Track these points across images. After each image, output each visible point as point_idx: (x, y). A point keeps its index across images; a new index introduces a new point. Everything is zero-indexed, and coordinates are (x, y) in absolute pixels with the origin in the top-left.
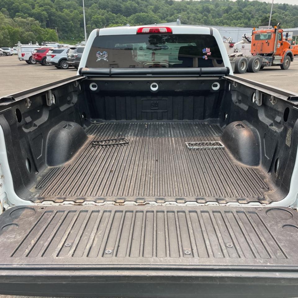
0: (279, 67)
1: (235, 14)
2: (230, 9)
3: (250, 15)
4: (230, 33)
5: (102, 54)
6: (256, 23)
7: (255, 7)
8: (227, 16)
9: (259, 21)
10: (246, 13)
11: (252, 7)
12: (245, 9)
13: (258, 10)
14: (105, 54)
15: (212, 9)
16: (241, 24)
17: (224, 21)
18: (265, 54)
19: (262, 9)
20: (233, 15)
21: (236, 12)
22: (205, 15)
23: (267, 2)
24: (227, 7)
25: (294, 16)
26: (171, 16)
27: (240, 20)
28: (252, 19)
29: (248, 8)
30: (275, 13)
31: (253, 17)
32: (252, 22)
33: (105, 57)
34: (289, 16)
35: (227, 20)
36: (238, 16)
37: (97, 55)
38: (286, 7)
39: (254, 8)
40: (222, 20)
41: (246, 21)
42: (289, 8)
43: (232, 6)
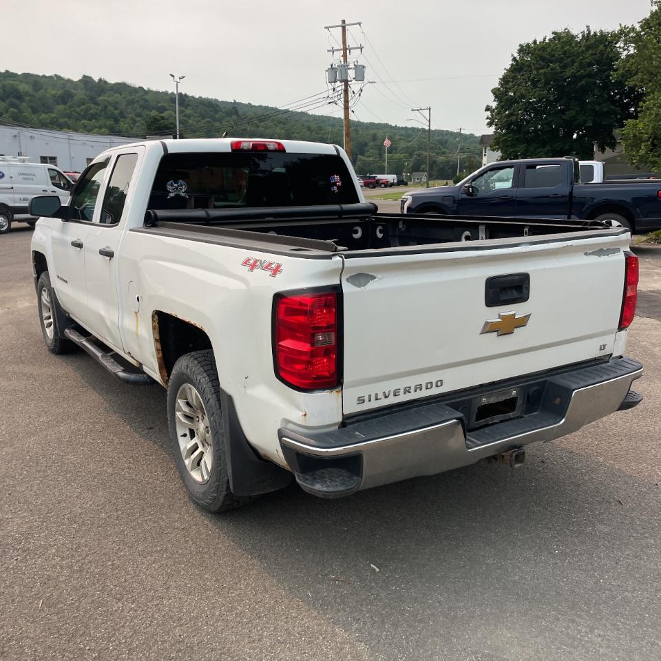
1: (82, 107)
2: (71, 96)
3: (117, 112)
6: (131, 128)
7: (123, 96)
8: (66, 110)
9: (137, 124)
10: (106, 107)
11: (118, 95)
12: (102, 98)
13: (131, 103)
15: (27, 93)
16: (100, 128)
17: (62, 120)
19: (138, 101)
20: (78, 109)
21: (84, 104)
22: (13, 105)
23: (146, 89)
24: (61, 91)
25: (204, 119)
27: (98, 120)
28: (123, 119)
29: (109, 97)
30: (166, 110)
31: (122, 115)
32: (123, 125)
34: (195, 117)
35: (66, 119)
36: (91, 111)
38: (184, 100)
39: (123, 98)
40: (55, 117)
41: (110, 122)
42: (191, 103)
43: (73, 91)
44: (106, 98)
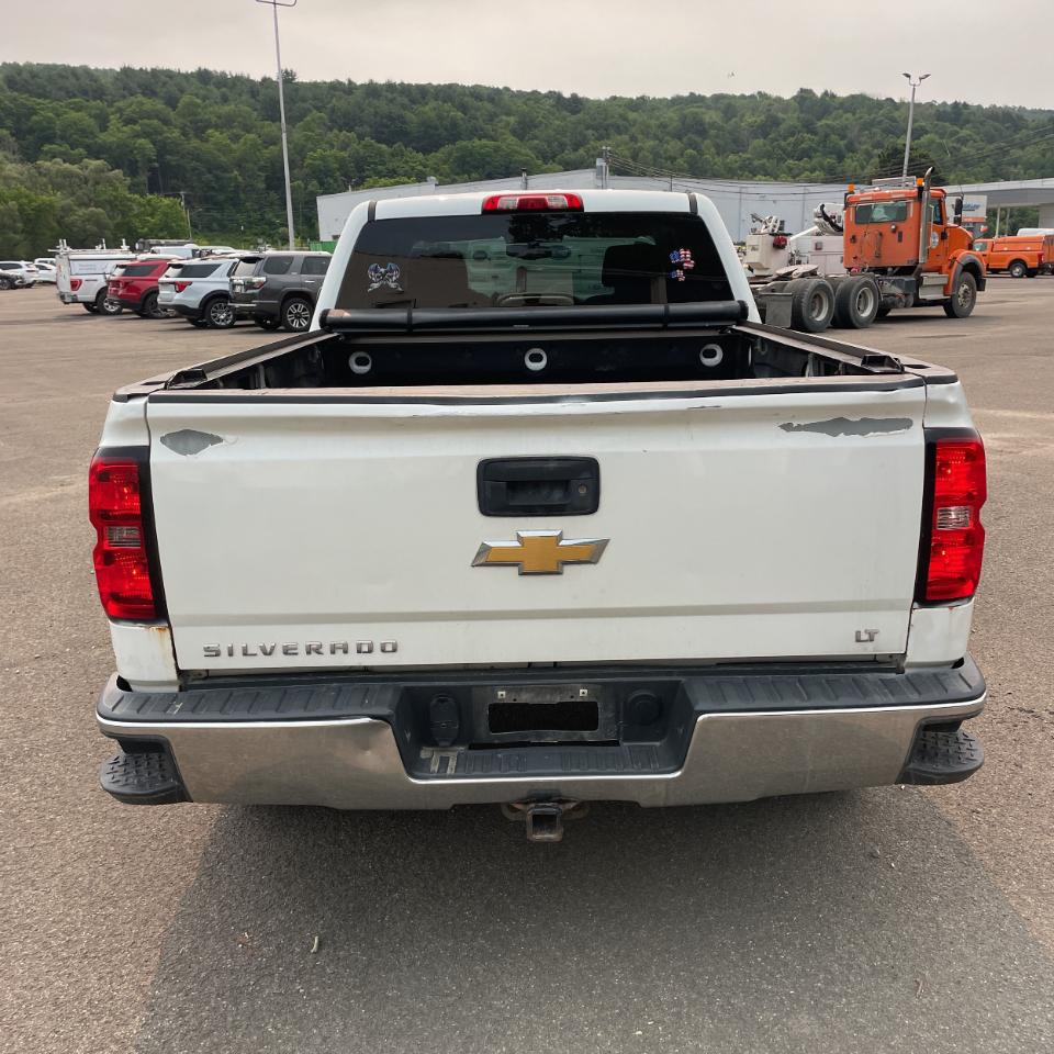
0: (940, 311)
1: (792, 139)
2: (775, 122)
3: (842, 143)
4: (774, 201)
5: (383, 270)
6: (863, 168)
7: (857, 116)
8: (765, 145)
9: (872, 161)
10: (827, 136)
11: (849, 115)
12: (823, 122)
13: (867, 126)
14: (391, 271)
15: (713, 125)
16: (813, 170)
17: (756, 163)
18: (890, 270)
19: (880, 122)
20: (783, 143)
21: (793, 134)
22: (695, 146)
23: (897, 100)
24: (763, 117)
25: (991, 143)
26: (576, 150)
27: (810, 158)
28: (851, 154)
29: (835, 119)
30: (927, 133)
31: (851, 148)
32: (850, 163)
33: (394, 278)
34: (975, 142)
35: (765, 160)
36: (803, 145)
37: (371, 274)
38: (961, 114)
39: (856, 120)
40: (748, 159)
41: (830, 160)
42: (972, 118)
43: (780, 115)
44: (829, 122)
